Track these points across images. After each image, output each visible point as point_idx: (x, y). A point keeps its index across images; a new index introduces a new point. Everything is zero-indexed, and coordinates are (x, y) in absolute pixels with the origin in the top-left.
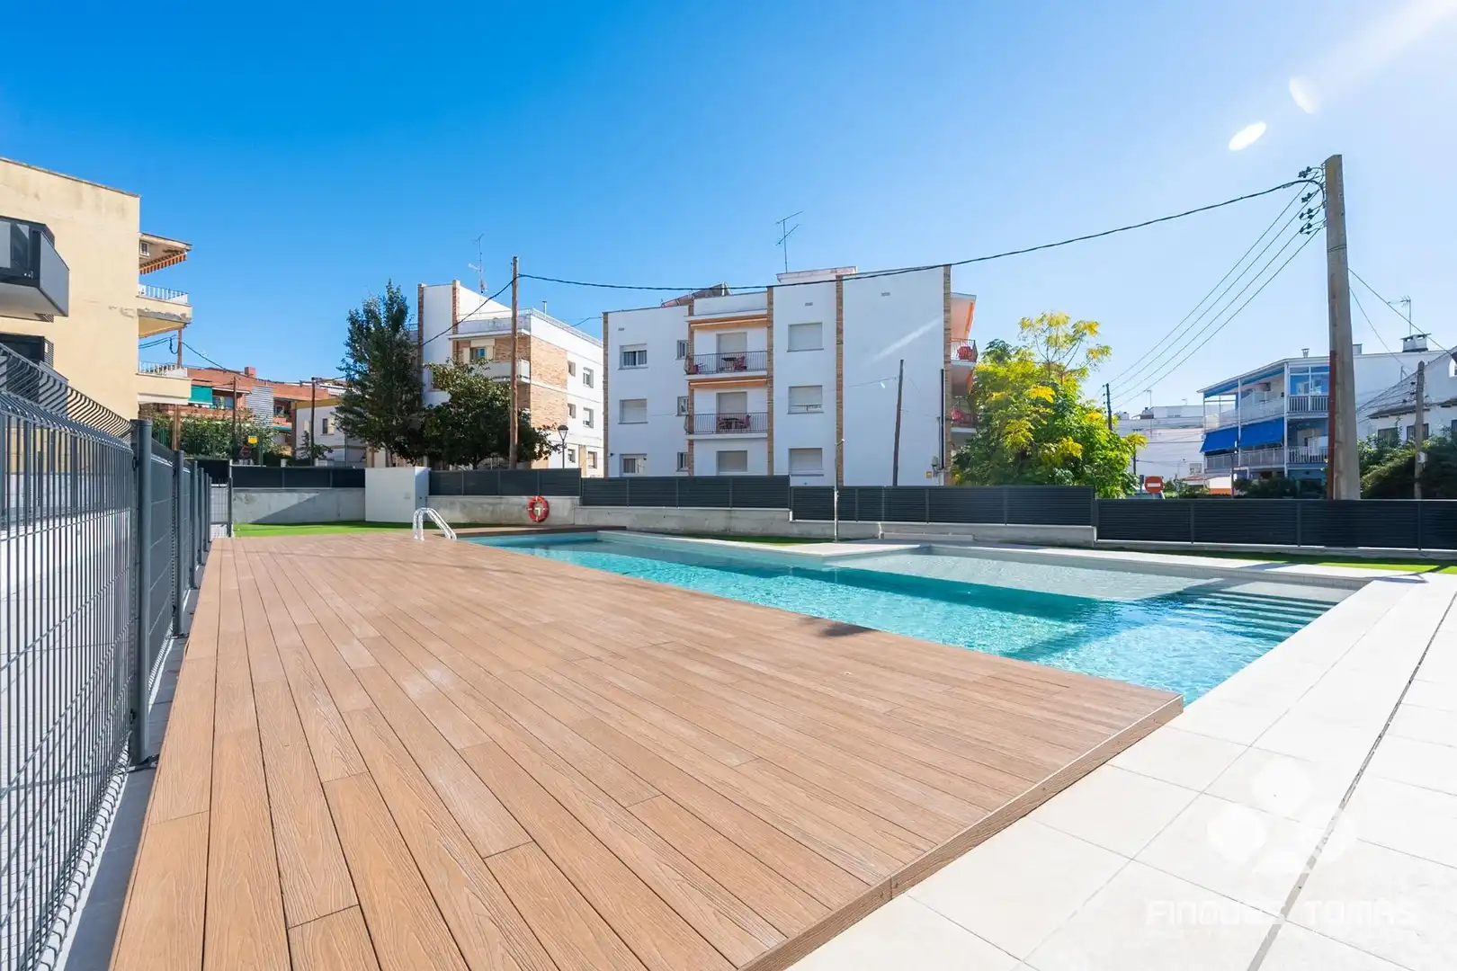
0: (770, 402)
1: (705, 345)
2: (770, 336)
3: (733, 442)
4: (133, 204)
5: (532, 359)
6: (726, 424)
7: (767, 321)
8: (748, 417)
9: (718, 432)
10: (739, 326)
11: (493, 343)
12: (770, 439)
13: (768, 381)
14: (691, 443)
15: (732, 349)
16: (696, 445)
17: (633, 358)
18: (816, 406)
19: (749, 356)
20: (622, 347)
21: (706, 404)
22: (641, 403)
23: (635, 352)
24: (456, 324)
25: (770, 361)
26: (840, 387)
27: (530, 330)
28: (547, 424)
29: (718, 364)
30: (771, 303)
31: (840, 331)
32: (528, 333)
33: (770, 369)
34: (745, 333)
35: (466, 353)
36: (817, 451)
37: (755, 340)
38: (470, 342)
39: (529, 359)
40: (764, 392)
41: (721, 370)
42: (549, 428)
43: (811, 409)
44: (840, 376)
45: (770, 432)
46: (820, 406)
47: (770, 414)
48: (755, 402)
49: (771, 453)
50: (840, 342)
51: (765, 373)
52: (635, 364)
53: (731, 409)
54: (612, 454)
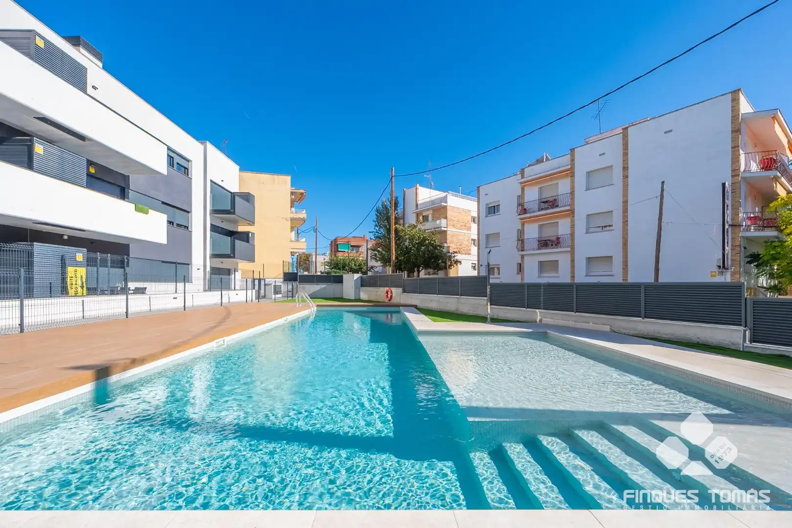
0: (573, 226)
1: (532, 195)
2: (573, 183)
3: (548, 255)
4: (288, 179)
5: (448, 218)
6: (544, 243)
7: (570, 173)
8: (558, 238)
9: (539, 249)
10: (551, 180)
11: (431, 212)
12: (572, 252)
13: (571, 212)
14: (523, 257)
15: (548, 195)
16: (525, 258)
17: (493, 210)
18: (610, 226)
19: (560, 198)
20: (487, 204)
21: (532, 232)
22: (497, 235)
23: (495, 206)
24: (417, 205)
25: (573, 199)
26: (625, 210)
27: (447, 203)
28: (455, 251)
29: (539, 206)
30: (573, 160)
31: (625, 168)
32: (445, 204)
33: (572, 204)
34: (558, 183)
35: (421, 218)
36: (609, 258)
37: (563, 187)
38: (422, 214)
39: (446, 218)
40: (568, 220)
41: (540, 209)
42: (456, 252)
43: (604, 229)
44: (625, 202)
45: (573, 247)
46: (612, 226)
47: (572, 235)
48: (563, 228)
49: (573, 261)
50: (626, 177)
51: (568, 208)
52: (495, 213)
53: (548, 234)
54: (481, 265)
